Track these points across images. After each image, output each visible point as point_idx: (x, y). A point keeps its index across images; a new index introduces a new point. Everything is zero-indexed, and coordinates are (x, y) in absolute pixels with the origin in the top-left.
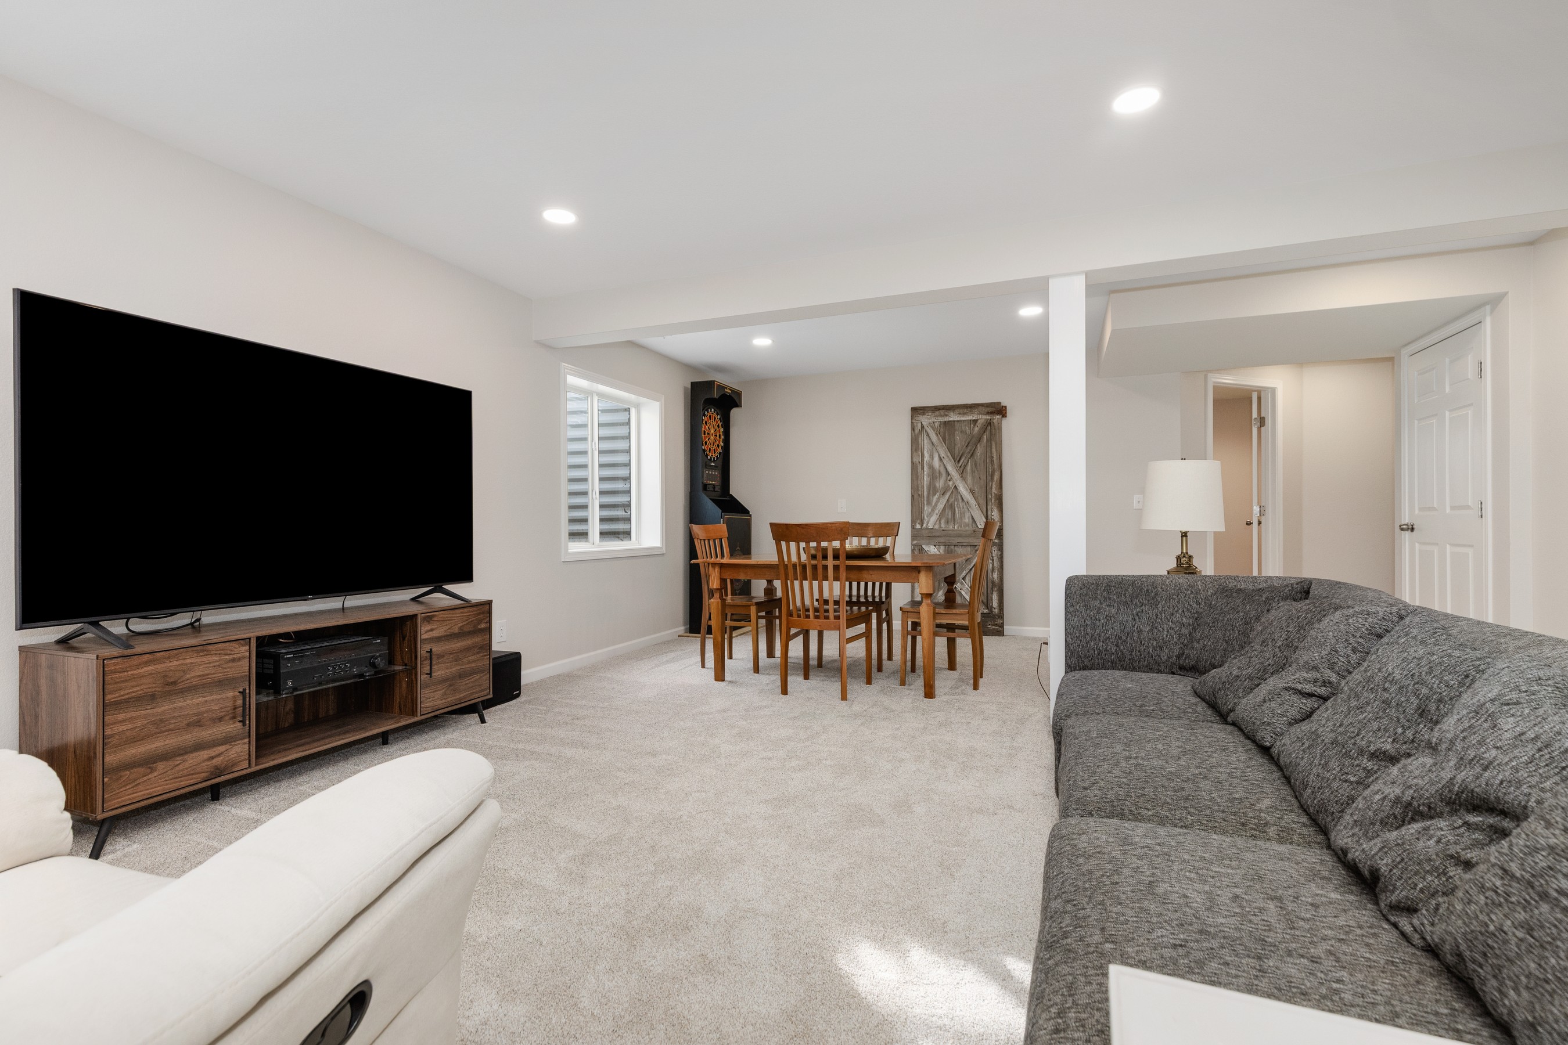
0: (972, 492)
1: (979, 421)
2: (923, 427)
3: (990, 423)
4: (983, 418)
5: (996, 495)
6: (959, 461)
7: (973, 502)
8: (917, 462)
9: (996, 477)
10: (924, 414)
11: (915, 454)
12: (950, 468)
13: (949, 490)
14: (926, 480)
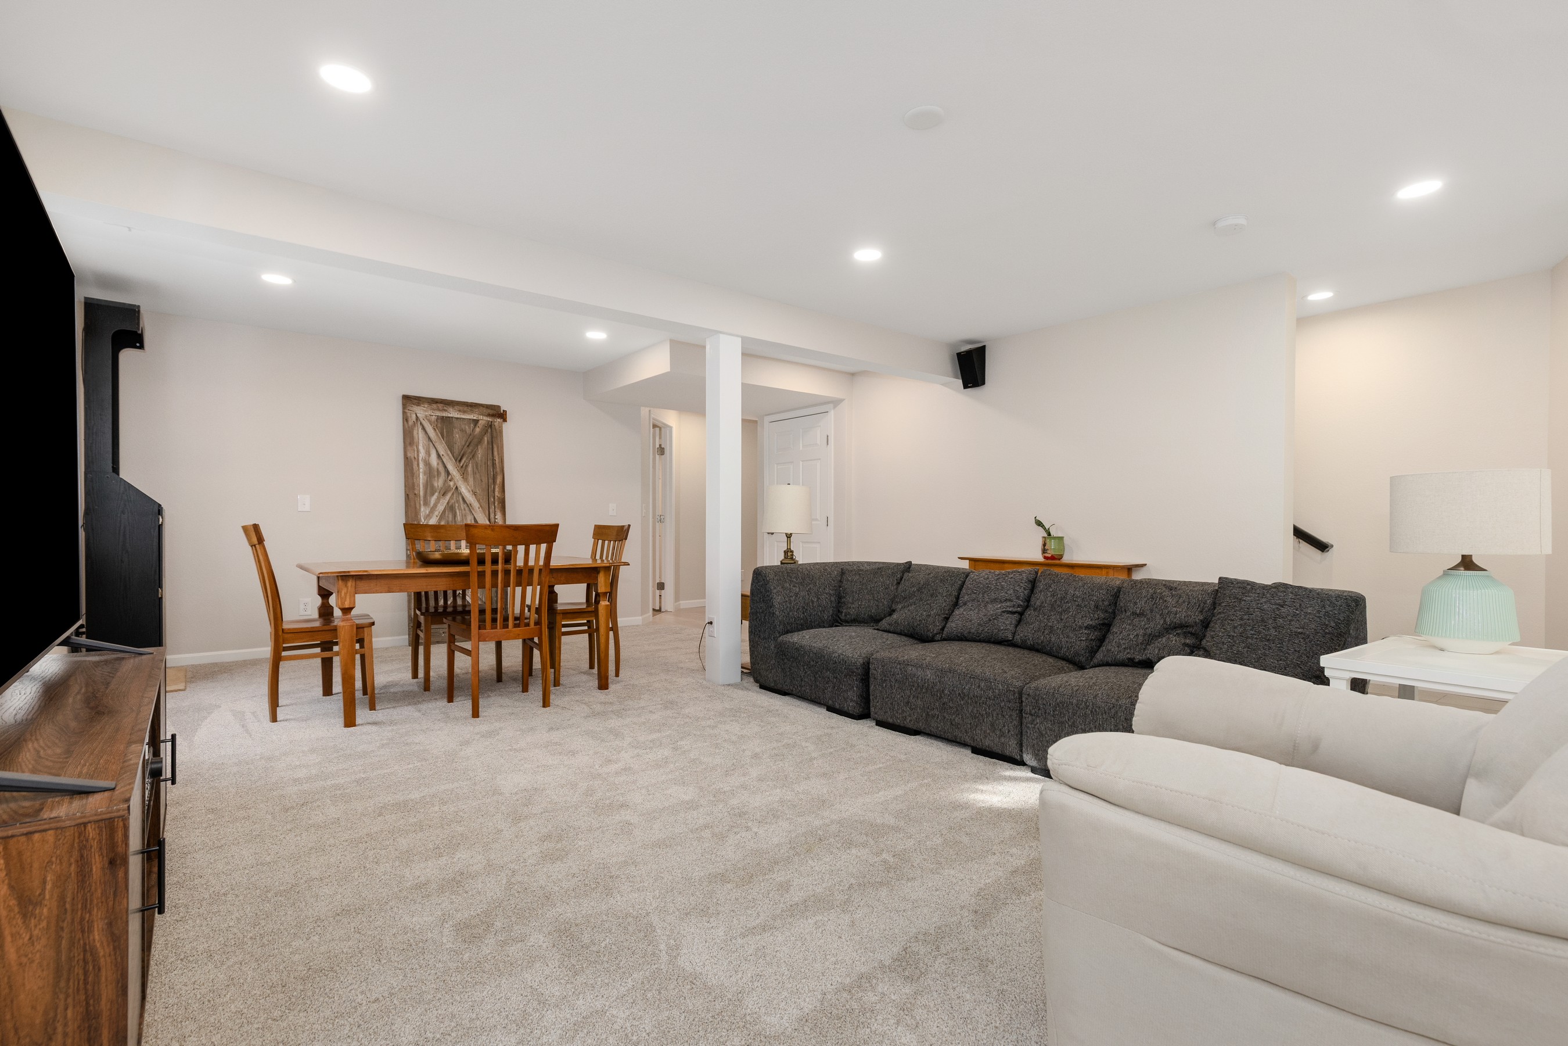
0: (475, 493)
1: (480, 422)
2: (417, 417)
3: (491, 426)
4: (484, 420)
5: (499, 498)
6: (460, 461)
7: (476, 504)
8: (412, 457)
9: (499, 480)
10: (418, 405)
11: (409, 448)
12: (451, 467)
13: (450, 490)
14: (422, 478)
